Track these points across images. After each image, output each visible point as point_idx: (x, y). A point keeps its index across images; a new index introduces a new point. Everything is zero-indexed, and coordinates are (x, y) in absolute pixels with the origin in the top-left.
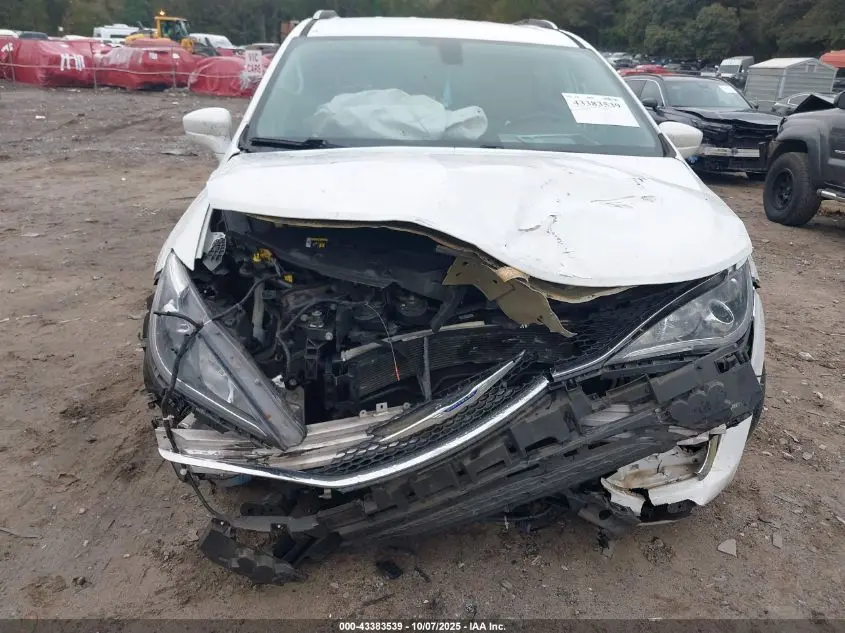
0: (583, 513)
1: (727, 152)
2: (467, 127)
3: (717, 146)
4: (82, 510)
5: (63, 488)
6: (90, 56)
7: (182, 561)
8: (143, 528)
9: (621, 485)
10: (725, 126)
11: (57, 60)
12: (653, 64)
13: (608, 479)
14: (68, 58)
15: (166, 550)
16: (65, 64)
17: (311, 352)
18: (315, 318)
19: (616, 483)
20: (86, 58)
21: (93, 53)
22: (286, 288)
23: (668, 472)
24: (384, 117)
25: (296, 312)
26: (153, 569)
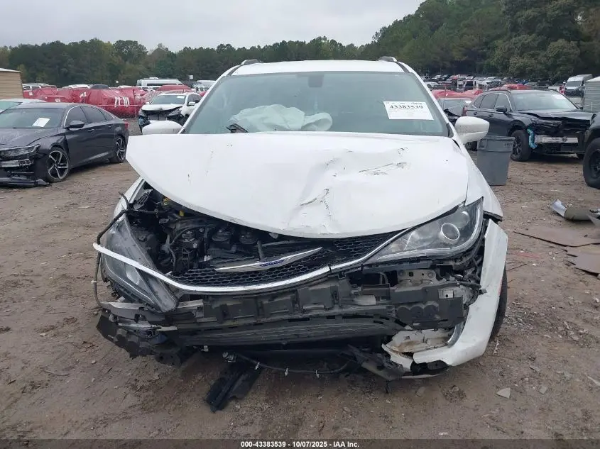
0: (365, 365)
1: (560, 140)
2: (317, 125)
3: (552, 137)
4: (93, 362)
5: (83, 350)
6: (133, 97)
7: (147, 390)
8: (127, 373)
9: (397, 350)
10: (556, 122)
11: (113, 101)
12: (516, 83)
13: (387, 345)
14: (119, 99)
15: (139, 385)
16: (118, 103)
17: (186, 256)
18: (188, 235)
19: (394, 348)
20: (130, 99)
21: (135, 96)
22: (177, 218)
23: (429, 342)
24: (266, 121)
25: (179, 231)
26: (129, 395)
